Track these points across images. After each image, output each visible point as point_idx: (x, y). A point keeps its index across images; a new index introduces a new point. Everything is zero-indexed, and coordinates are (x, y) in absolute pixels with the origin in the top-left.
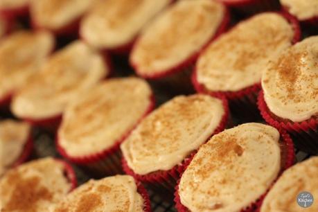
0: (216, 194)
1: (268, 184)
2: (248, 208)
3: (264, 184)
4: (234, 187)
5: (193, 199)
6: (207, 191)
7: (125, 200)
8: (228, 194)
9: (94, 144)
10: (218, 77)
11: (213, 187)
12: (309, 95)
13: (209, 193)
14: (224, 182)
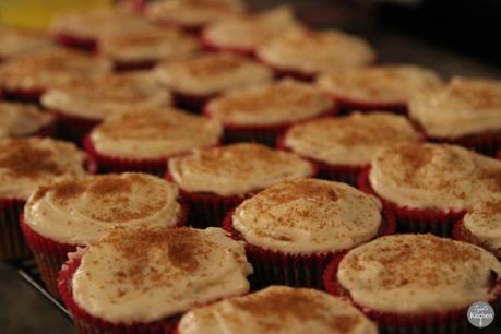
0: (290, 224)
1: (358, 241)
2: (322, 255)
3: (353, 239)
4: (316, 225)
5: (255, 220)
6: (277, 218)
7: (161, 199)
8: (306, 229)
9: (135, 148)
10: (314, 143)
11: (290, 215)
12: (433, 186)
13: (280, 220)
14: (306, 214)
